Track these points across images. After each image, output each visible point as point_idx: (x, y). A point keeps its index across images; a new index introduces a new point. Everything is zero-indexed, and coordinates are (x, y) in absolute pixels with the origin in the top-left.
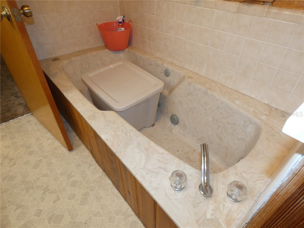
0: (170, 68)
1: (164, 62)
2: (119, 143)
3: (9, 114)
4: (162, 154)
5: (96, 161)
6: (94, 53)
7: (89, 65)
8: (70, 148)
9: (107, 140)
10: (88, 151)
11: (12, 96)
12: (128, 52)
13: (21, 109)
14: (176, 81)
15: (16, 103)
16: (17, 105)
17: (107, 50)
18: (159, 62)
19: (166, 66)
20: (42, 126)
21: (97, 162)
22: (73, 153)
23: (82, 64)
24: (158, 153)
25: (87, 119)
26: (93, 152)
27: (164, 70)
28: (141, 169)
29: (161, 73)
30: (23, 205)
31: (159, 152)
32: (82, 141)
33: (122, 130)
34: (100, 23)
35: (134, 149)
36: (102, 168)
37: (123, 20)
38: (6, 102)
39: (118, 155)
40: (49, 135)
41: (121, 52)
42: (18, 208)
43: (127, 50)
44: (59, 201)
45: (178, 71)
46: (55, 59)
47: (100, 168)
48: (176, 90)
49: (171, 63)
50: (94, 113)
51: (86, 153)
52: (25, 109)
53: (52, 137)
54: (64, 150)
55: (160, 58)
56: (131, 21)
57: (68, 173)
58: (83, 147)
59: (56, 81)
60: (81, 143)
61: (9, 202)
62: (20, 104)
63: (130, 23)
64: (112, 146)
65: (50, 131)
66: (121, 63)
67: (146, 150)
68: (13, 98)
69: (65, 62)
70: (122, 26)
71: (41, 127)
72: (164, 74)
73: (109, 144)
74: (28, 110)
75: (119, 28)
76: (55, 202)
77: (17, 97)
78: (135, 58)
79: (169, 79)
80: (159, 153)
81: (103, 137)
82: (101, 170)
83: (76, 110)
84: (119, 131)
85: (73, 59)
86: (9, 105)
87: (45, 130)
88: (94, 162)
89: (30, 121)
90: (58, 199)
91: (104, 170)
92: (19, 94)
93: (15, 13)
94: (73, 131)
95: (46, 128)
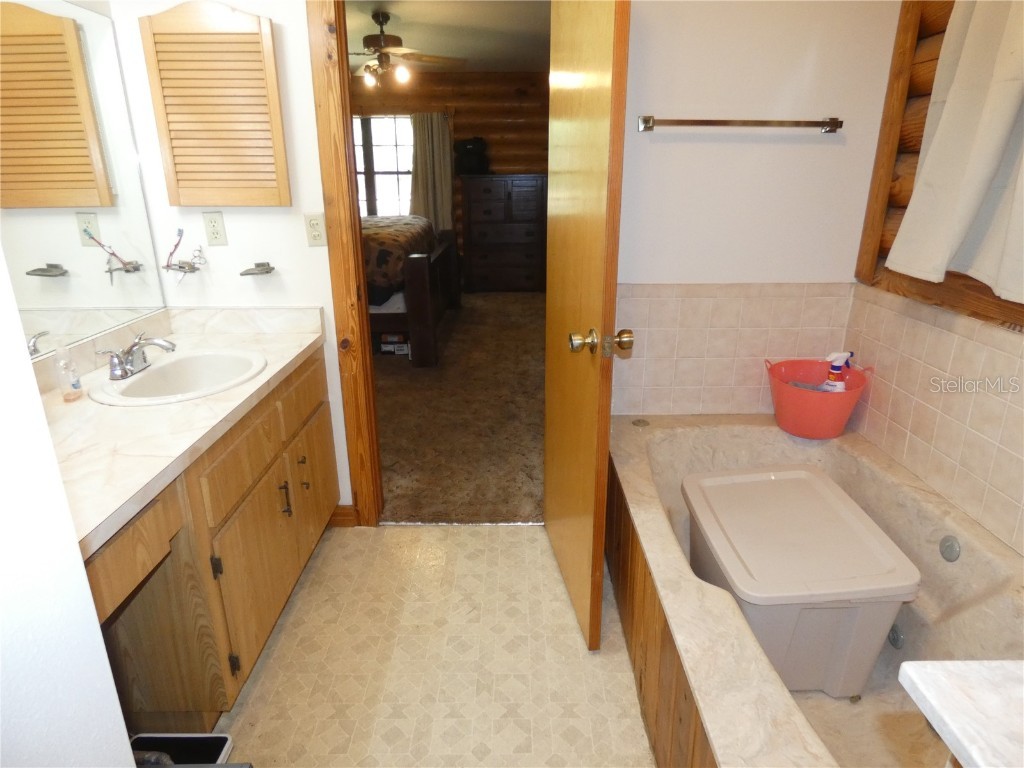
0: (964, 536)
1: (947, 513)
2: (712, 672)
3: (503, 509)
4: (816, 757)
5: (641, 709)
6: (738, 429)
7: (714, 455)
8: (594, 644)
9: (687, 651)
10: (633, 676)
11: (522, 470)
12: (840, 448)
13: (528, 507)
14: (974, 586)
15: (525, 489)
16: (525, 495)
17: (776, 429)
18: (931, 508)
19: (951, 525)
20: (555, 563)
21: (644, 714)
22: (597, 659)
23: (696, 449)
24: (805, 749)
25: (659, 585)
26: (643, 681)
27: (941, 536)
28: (742, 758)
29: (929, 541)
30: (462, 716)
31: (809, 748)
32: (627, 642)
33: (732, 645)
34: (776, 359)
35: (743, 704)
36: (650, 739)
37: (847, 363)
38: (508, 481)
39: (698, 697)
40: (560, 589)
41: (815, 442)
42: (451, 715)
43: (835, 442)
44: (527, 754)
45: (990, 555)
46: (640, 422)
47: (646, 737)
48: (966, 616)
49: (976, 523)
50: (681, 576)
51: (628, 677)
52: (536, 509)
53: (565, 597)
54: (580, 642)
55: (938, 495)
56: (870, 369)
57: (569, 702)
58: (623, 657)
59: (625, 474)
60: (624, 645)
61: (443, 692)
62: (531, 495)
63: (868, 373)
64: (693, 671)
65: (566, 580)
66: (803, 474)
67: (775, 723)
68: (522, 477)
69: (659, 434)
70: (840, 378)
71: (550, 563)
72: (937, 548)
73: (688, 664)
74: (541, 513)
75: (828, 381)
76: (518, 750)
77: (530, 477)
78: (854, 472)
79: (950, 569)
80: (808, 752)
81: (681, 640)
82: (645, 743)
83: (643, 554)
84: (723, 646)
85: (679, 430)
86: (510, 490)
87: (557, 575)
88: (636, 711)
89: (534, 540)
90: (528, 749)
91: (654, 748)
92: (537, 473)
93: (606, 345)
94: (615, 606)
95: (561, 572)
